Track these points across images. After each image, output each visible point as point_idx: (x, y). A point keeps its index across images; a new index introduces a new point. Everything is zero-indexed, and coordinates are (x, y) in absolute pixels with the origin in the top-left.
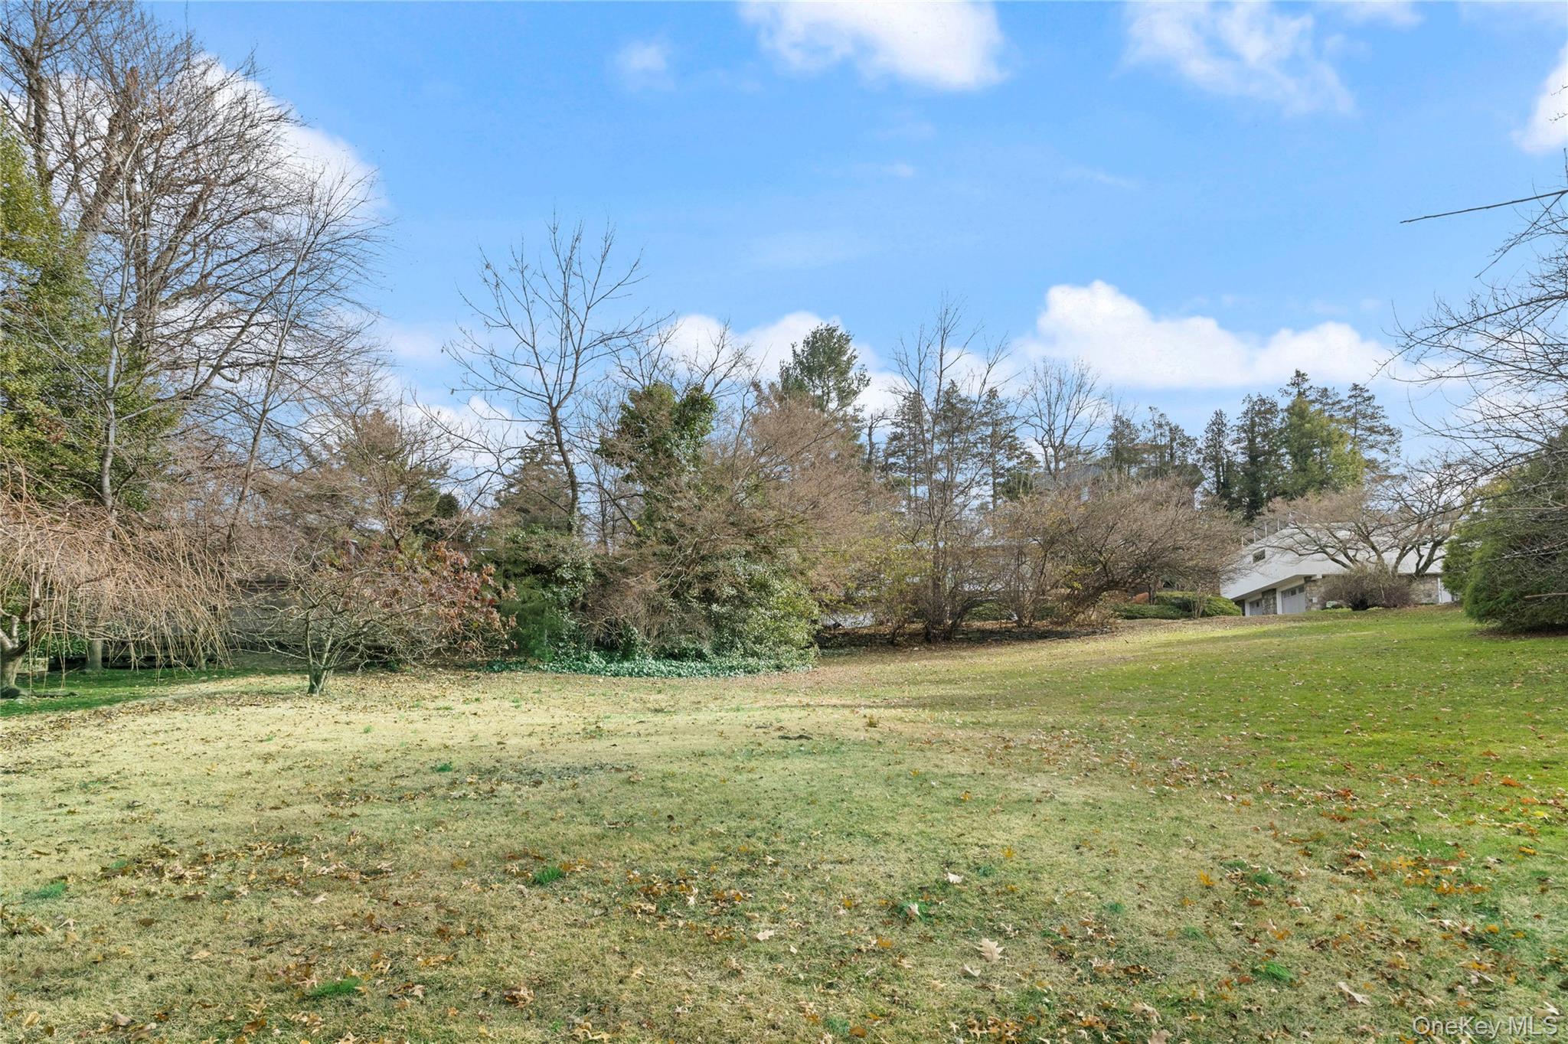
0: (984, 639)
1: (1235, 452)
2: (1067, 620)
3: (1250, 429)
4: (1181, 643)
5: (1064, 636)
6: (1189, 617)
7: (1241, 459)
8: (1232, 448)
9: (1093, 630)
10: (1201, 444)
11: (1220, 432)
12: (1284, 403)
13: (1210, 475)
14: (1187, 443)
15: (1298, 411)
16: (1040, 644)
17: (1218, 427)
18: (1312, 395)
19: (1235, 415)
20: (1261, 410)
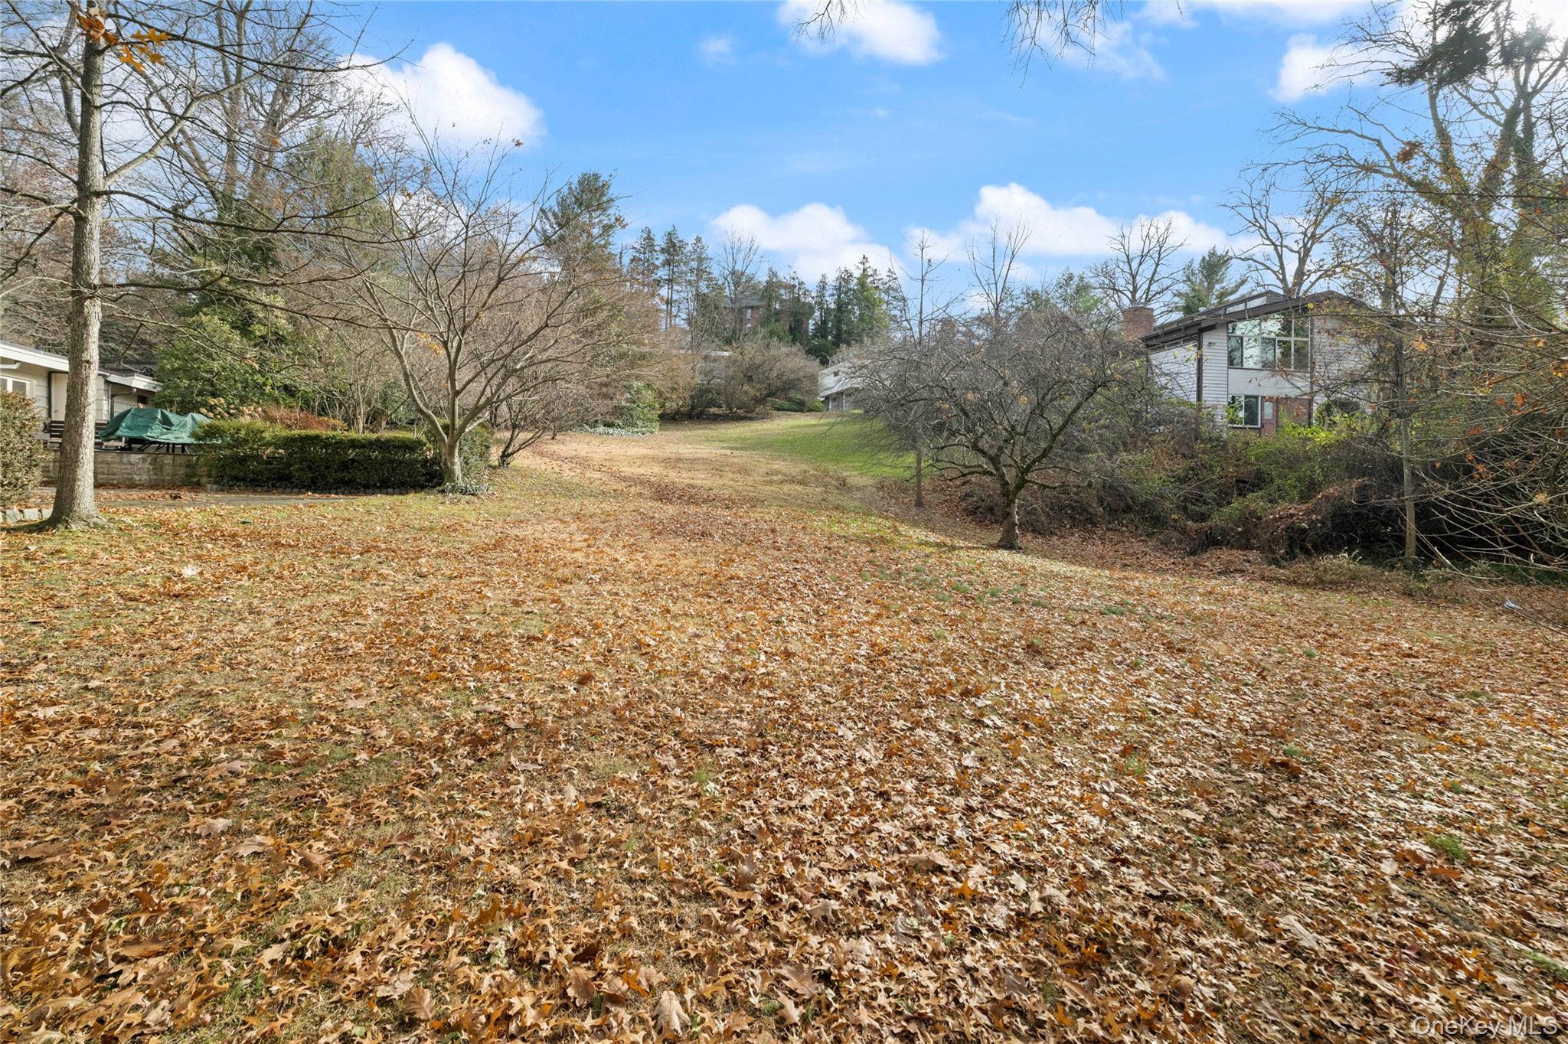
0: (716, 419)
1: (831, 303)
2: (751, 412)
3: (838, 289)
4: (799, 427)
5: (751, 419)
6: (802, 411)
7: (833, 306)
8: (829, 299)
9: (764, 417)
10: (814, 294)
11: (824, 288)
12: (857, 273)
13: (817, 314)
14: (806, 292)
15: (862, 282)
16: (741, 423)
17: (823, 286)
18: (870, 272)
19: (832, 279)
20: (845, 278)
